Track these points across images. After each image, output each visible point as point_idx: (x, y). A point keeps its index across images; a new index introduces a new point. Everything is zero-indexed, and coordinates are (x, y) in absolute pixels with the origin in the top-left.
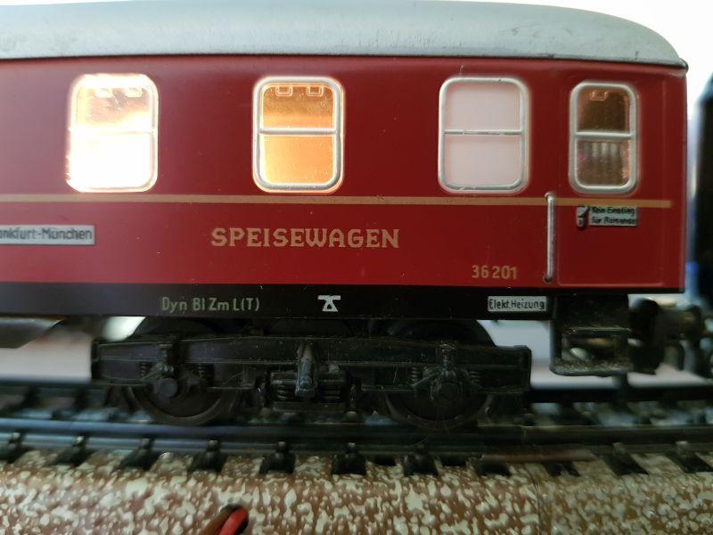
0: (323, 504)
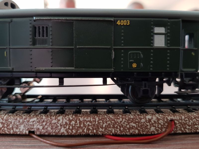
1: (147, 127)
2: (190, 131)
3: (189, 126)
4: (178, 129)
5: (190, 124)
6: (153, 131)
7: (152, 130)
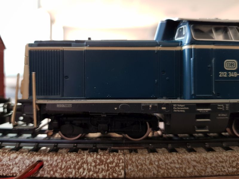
0: (64, 160)
1: (10, 167)
2: (61, 176)
3: (61, 169)
4: (46, 173)
5: (63, 167)
6: (15, 173)
7: (13, 171)
